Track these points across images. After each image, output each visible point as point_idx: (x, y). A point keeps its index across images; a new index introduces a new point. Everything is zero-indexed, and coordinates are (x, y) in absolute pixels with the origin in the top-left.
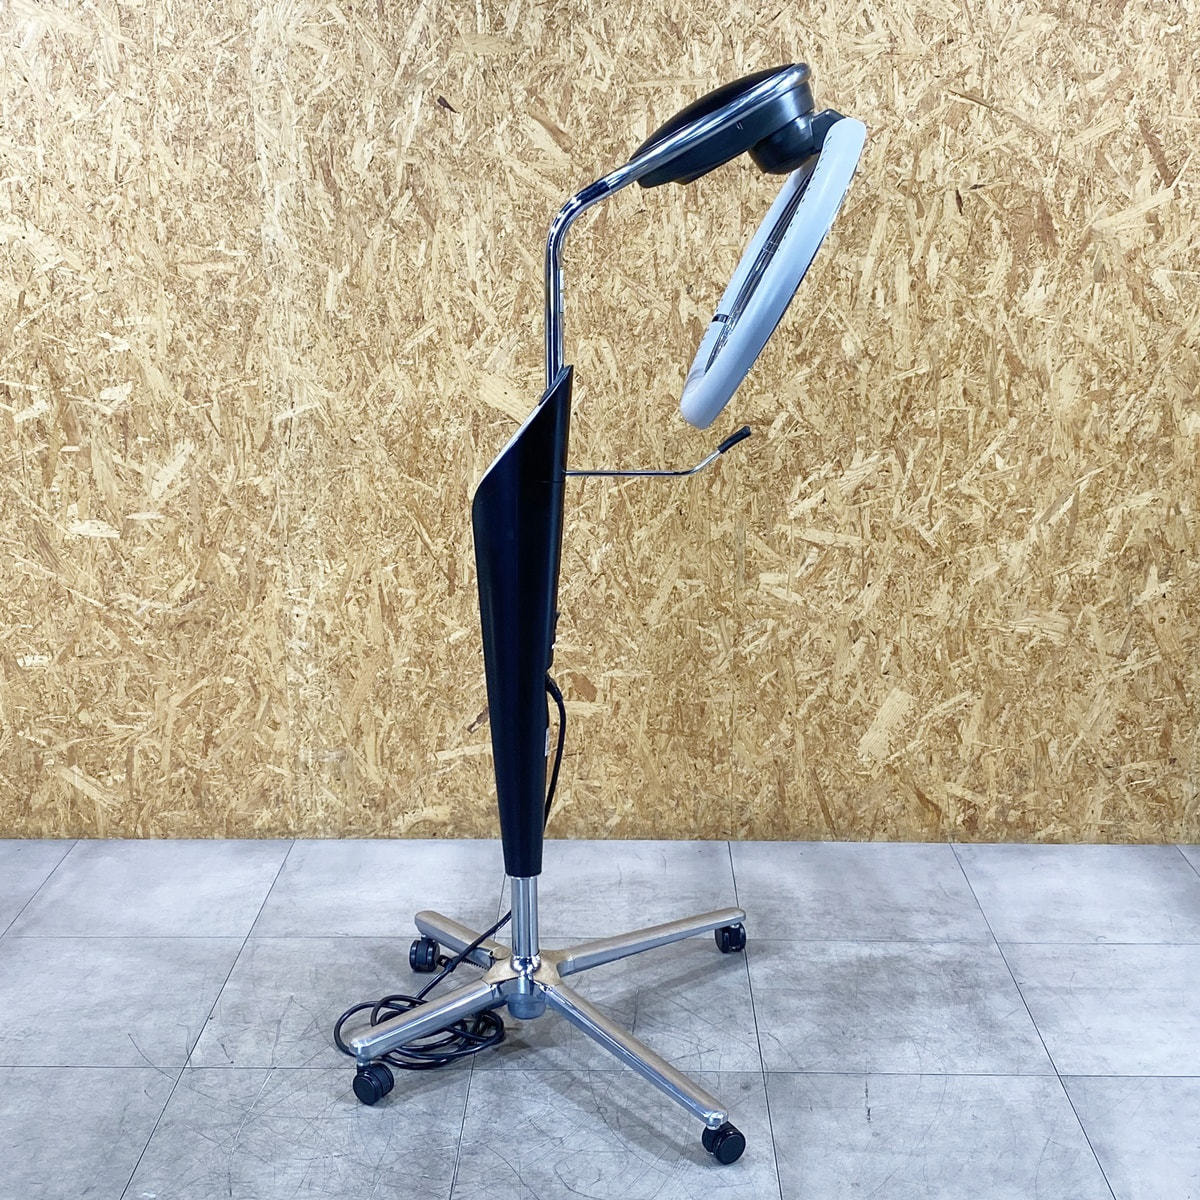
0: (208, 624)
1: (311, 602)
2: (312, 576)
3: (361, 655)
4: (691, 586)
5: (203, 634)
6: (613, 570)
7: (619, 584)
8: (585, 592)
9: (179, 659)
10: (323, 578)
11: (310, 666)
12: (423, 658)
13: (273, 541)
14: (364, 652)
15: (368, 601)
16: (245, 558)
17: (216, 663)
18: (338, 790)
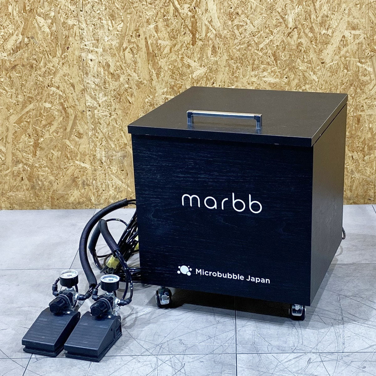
0: (32, 67)
1: (100, 50)
2: (100, 32)
3: (134, 87)
4: (355, 35)
5: (28, 74)
6: (303, 25)
7: (306, 35)
8: (283, 41)
9: (14, 91)
10: (107, 34)
11: (101, 95)
12: (175, 88)
13: (73, 8)
14: (137, 85)
15: (138, 50)
16: (54, 20)
17: (38, 93)
18: (122, 177)
